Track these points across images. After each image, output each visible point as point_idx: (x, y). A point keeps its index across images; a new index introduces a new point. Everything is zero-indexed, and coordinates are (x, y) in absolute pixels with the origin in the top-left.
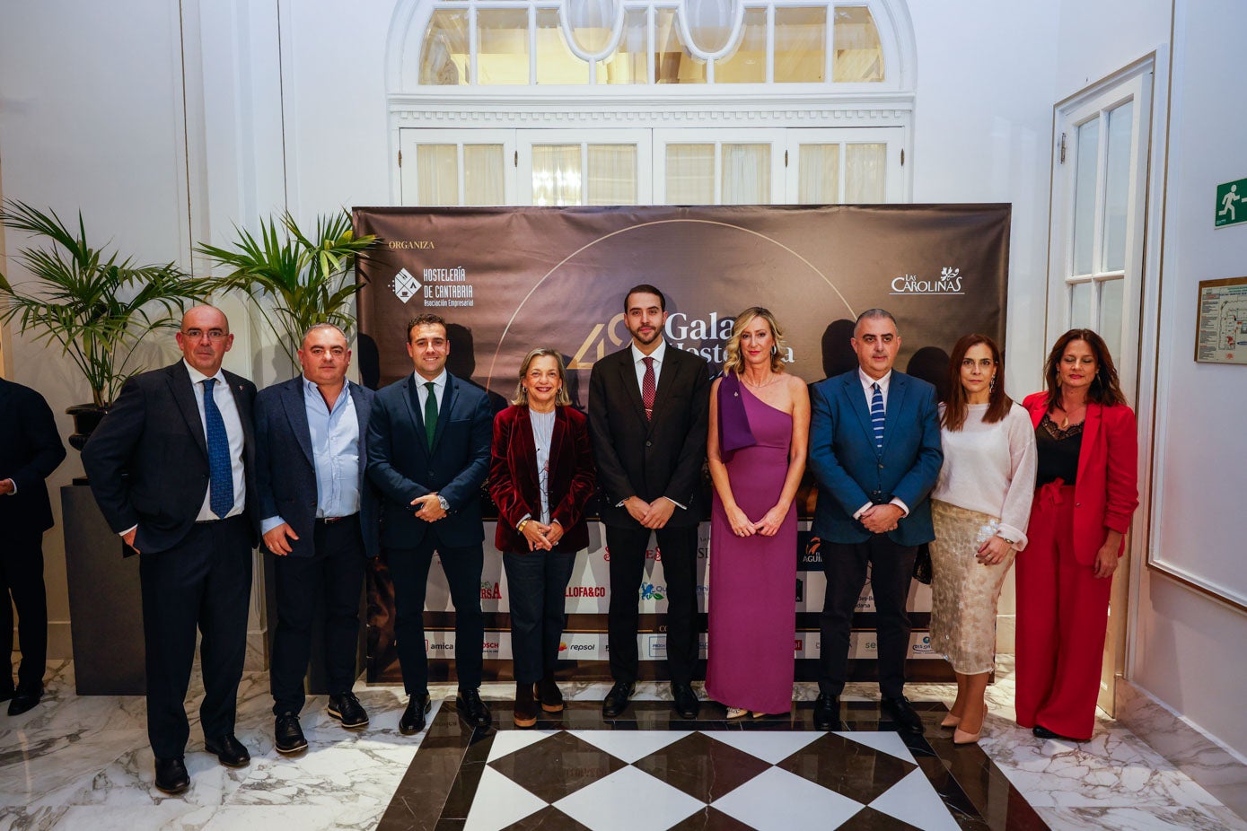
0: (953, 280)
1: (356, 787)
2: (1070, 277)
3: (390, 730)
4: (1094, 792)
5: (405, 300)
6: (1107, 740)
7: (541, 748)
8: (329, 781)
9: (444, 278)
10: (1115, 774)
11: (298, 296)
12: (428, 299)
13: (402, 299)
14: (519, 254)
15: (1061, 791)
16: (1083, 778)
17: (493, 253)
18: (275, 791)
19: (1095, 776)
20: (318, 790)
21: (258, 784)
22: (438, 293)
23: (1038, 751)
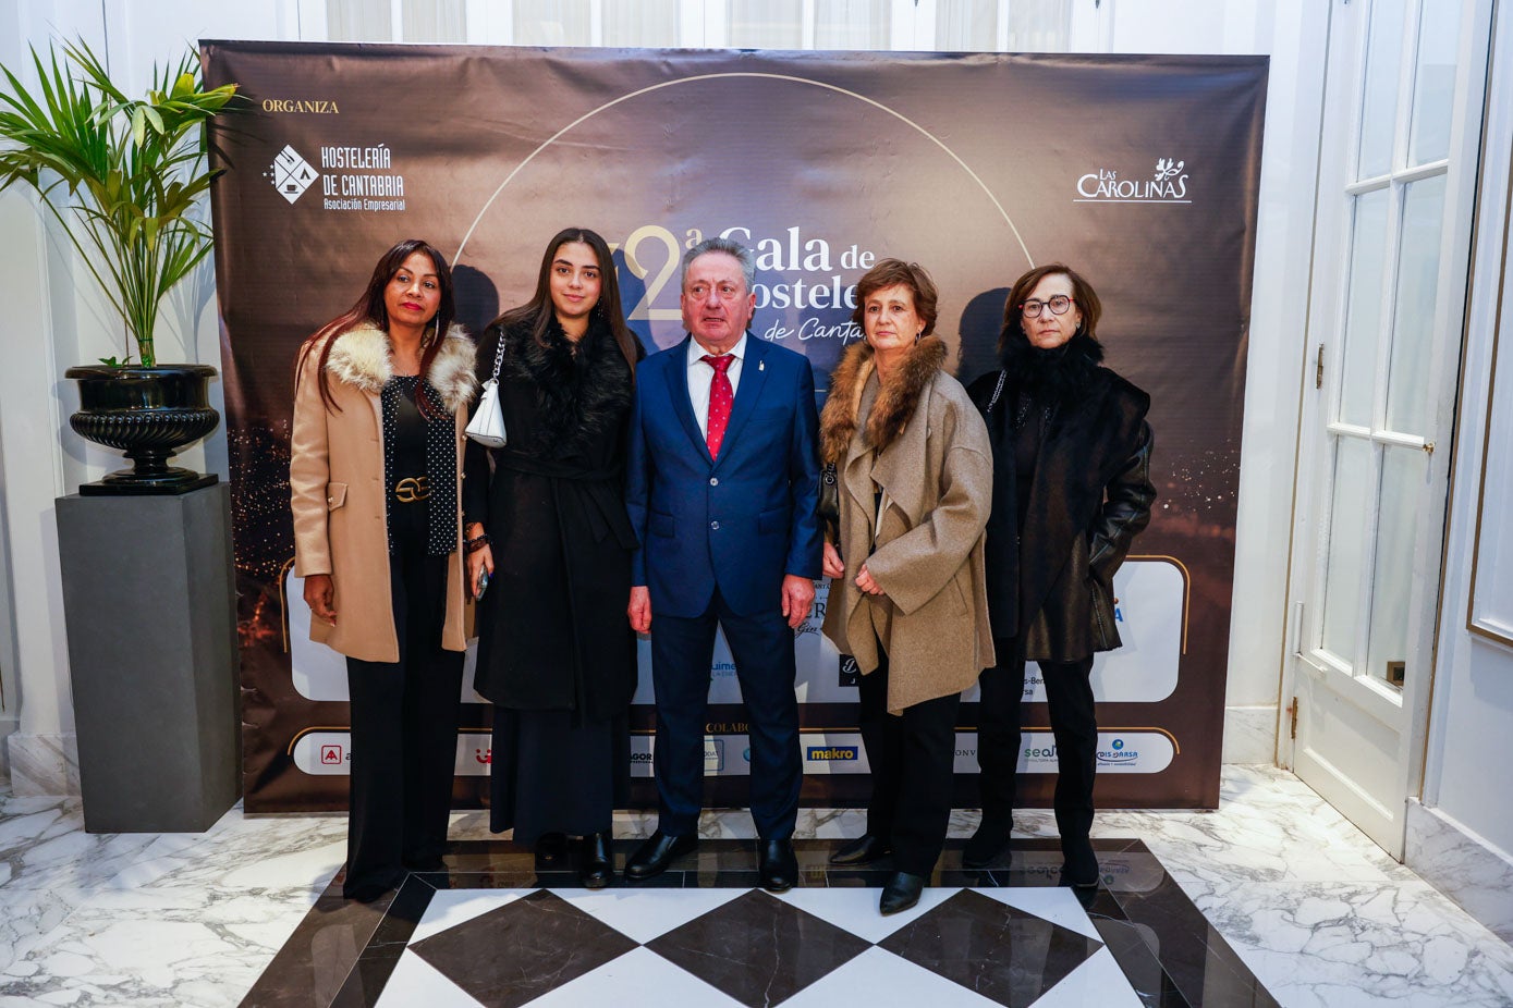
0: (1175, 180)
1: (181, 988)
2: (1352, 184)
3: (263, 889)
4: (1383, 985)
5: (292, 198)
6: (1395, 901)
7: (501, 919)
8: (138, 978)
9: (356, 162)
10: (1414, 955)
11: (113, 189)
12: (331, 198)
13: (285, 195)
14: (477, 126)
15: (1330, 984)
16: (1363, 962)
17: (437, 122)
18: (44, 997)
19: (1382, 959)
20: (115, 994)
21: (18, 985)
22: (347, 187)
23: (1288, 916)
